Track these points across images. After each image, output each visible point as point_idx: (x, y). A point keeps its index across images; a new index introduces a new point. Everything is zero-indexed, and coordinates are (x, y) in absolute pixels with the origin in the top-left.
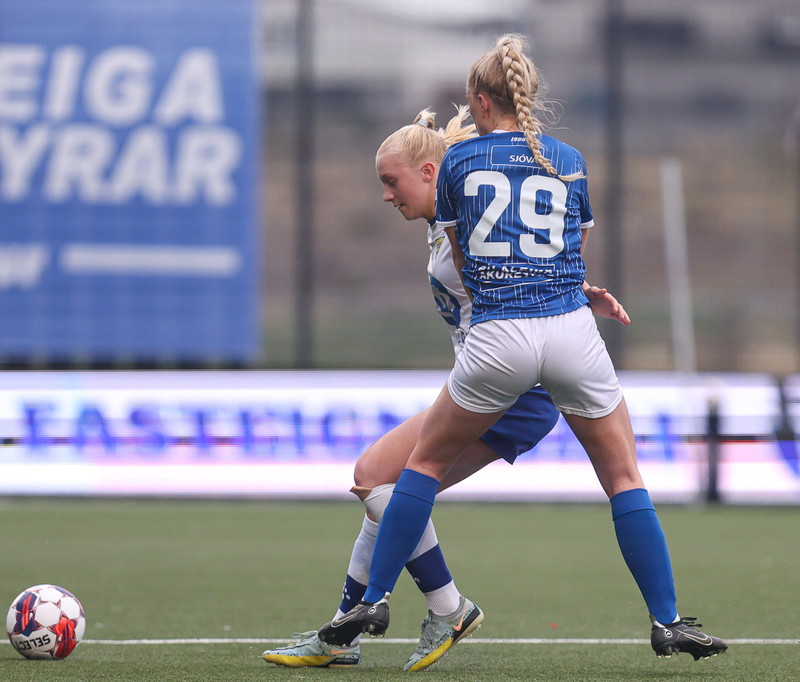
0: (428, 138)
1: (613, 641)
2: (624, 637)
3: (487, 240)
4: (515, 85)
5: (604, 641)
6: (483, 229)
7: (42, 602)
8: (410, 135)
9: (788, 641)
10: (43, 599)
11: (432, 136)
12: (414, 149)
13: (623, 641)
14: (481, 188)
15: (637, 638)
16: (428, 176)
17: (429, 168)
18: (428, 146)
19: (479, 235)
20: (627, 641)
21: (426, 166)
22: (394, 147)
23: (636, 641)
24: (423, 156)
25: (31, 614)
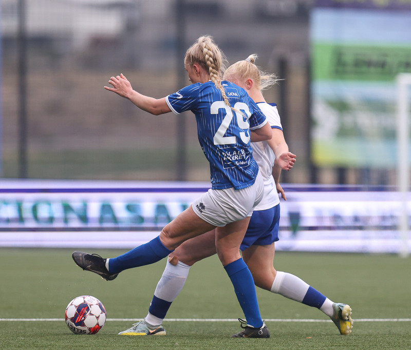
0: (250, 67)
1: (182, 320)
2: (188, 318)
3: (225, 136)
4: (210, 63)
5: (178, 320)
6: (222, 130)
7: (91, 314)
8: (241, 65)
9: (273, 320)
10: (92, 313)
11: (252, 66)
12: (242, 72)
13: (188, 320)
14: (219, 109)
15: (195, 318)
16: (249, 86)
17: (250, 82)
18: (249, 71)
19: (220, 134)
20: (190, 320)
21: (248, 81)
22: (232, 70)
23: (194, 320)
24: (247, 76)
25: (83, 318)
